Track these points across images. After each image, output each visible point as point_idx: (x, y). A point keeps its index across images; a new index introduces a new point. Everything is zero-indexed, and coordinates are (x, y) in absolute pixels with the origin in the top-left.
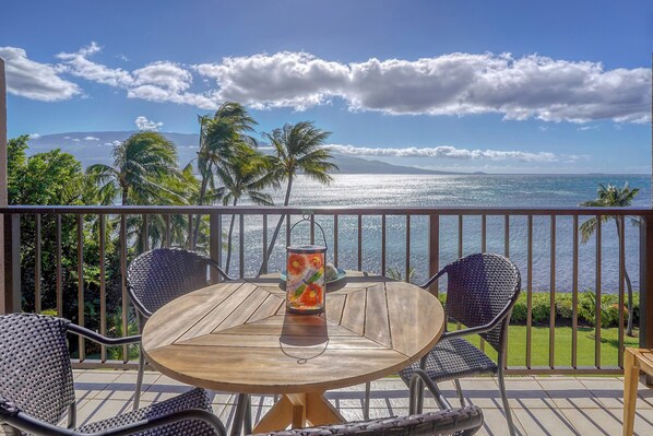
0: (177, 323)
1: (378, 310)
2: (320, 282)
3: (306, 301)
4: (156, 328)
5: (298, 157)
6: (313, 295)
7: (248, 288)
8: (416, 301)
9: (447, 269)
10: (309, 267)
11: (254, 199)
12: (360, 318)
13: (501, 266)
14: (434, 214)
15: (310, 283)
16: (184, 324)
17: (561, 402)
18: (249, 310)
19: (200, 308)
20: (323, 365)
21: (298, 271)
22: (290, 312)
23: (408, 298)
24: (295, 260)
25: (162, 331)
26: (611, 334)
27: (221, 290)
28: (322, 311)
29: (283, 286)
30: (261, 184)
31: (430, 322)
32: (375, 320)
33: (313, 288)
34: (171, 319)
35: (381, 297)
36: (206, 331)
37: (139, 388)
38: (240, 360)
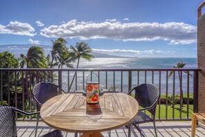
0: (51, 108)
1: (116, 102)
2: (97, 94)
3: (93, 100)
4: (44, 110)
5: (81, 53)
6: (95, 98)
7: (72, 95)
8: (128, 99)
9: (135, 88)
10: (94, 89)
11: (68, 66)
12: (111, 105)
13: (153, 87)
14: (130, 71)
15: (94, 94)
16: (54, 108)
17: (170, 130)
18: (74, 103)
19: (58, 103)
20: (103, 122)
21: (90, 90)
22: (88, 104)
23: (125, 98)
24: (90, 87)
25: (47, 111)
26: (177, 106)
27: (64, 96)
28: (98, 103)
29: (85, 95)
30: (70, 61)
31: (135, 107)
32: (116, 106)
33: (95, 96)
34: (49, 106)
35: (116, 98)
36: (61, 110)
37: (37, 127)
38: (74, 121)
